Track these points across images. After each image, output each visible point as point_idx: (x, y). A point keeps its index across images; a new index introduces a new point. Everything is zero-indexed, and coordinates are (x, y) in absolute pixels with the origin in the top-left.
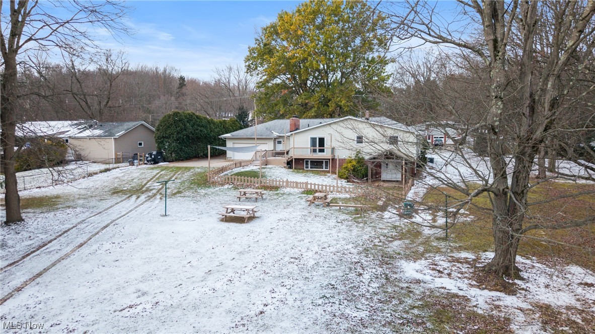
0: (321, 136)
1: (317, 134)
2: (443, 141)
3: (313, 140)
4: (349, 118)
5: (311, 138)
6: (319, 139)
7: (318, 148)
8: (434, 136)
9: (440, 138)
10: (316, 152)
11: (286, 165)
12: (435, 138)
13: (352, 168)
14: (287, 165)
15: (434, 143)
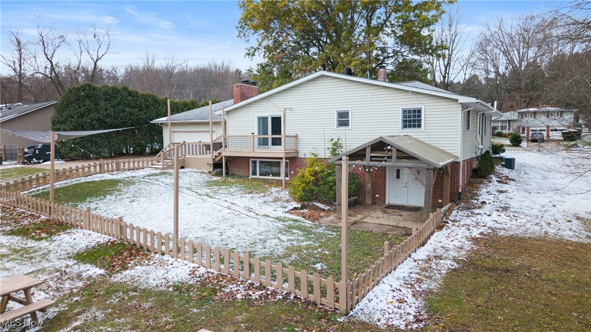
0: (276, 114)
1: (269, 110)
2: (545, 135)
3: (263, 121)
4: (323, 76)
5: (259, 118)
6: (273, 118)
7: (270, 136)
8: (531, 129)
9: (540, 130)
10: (267, 144)
11: (211, 169)
12: (533, 130)
13: (312, 178)
14: (214, 168)
15: (530, 138)
